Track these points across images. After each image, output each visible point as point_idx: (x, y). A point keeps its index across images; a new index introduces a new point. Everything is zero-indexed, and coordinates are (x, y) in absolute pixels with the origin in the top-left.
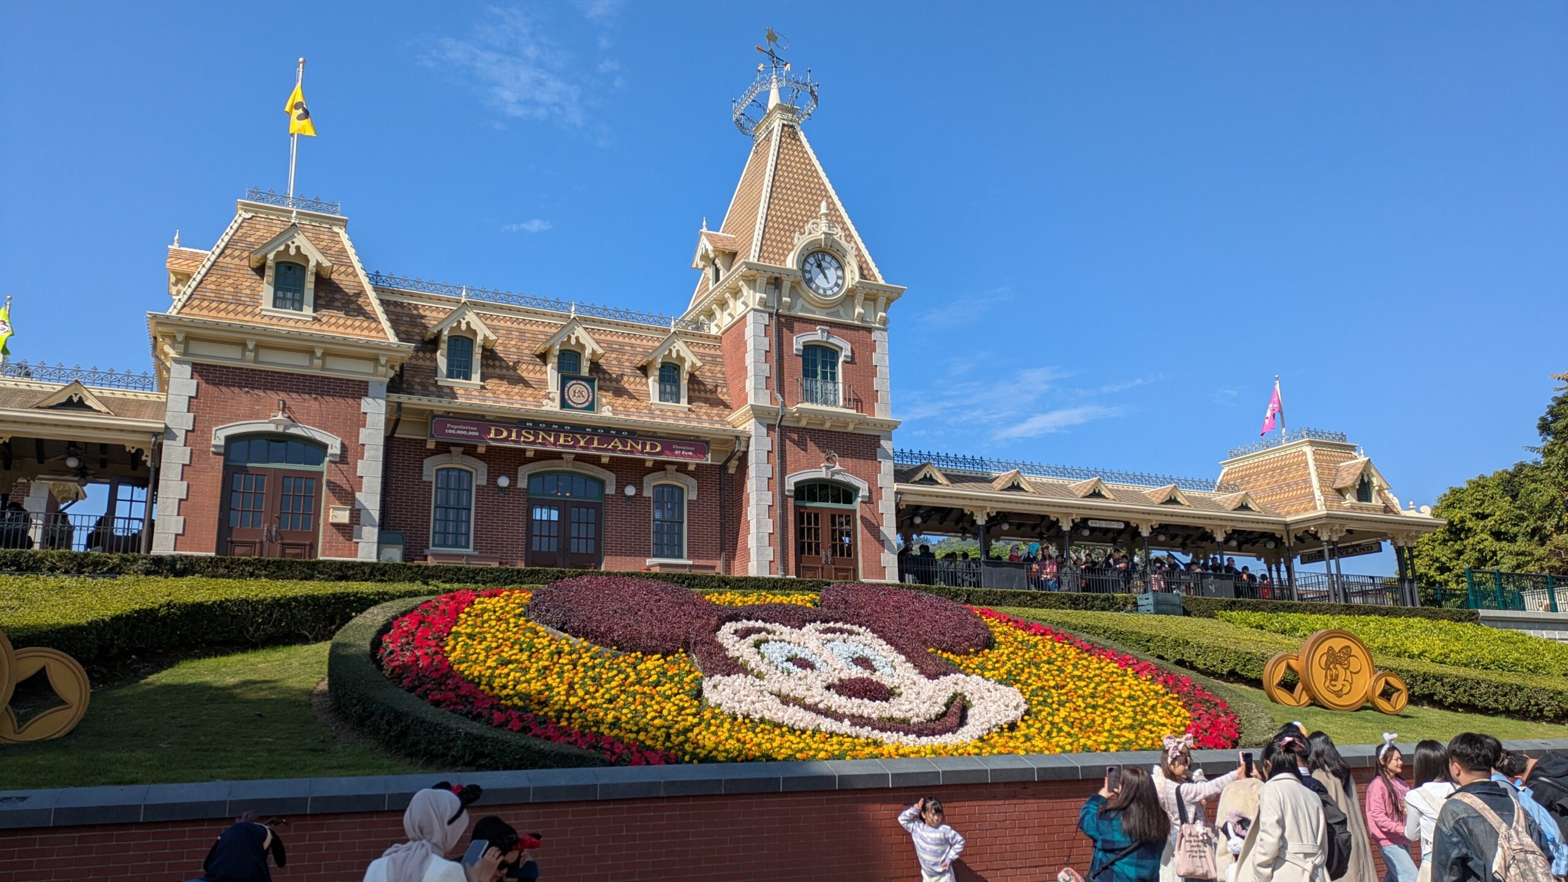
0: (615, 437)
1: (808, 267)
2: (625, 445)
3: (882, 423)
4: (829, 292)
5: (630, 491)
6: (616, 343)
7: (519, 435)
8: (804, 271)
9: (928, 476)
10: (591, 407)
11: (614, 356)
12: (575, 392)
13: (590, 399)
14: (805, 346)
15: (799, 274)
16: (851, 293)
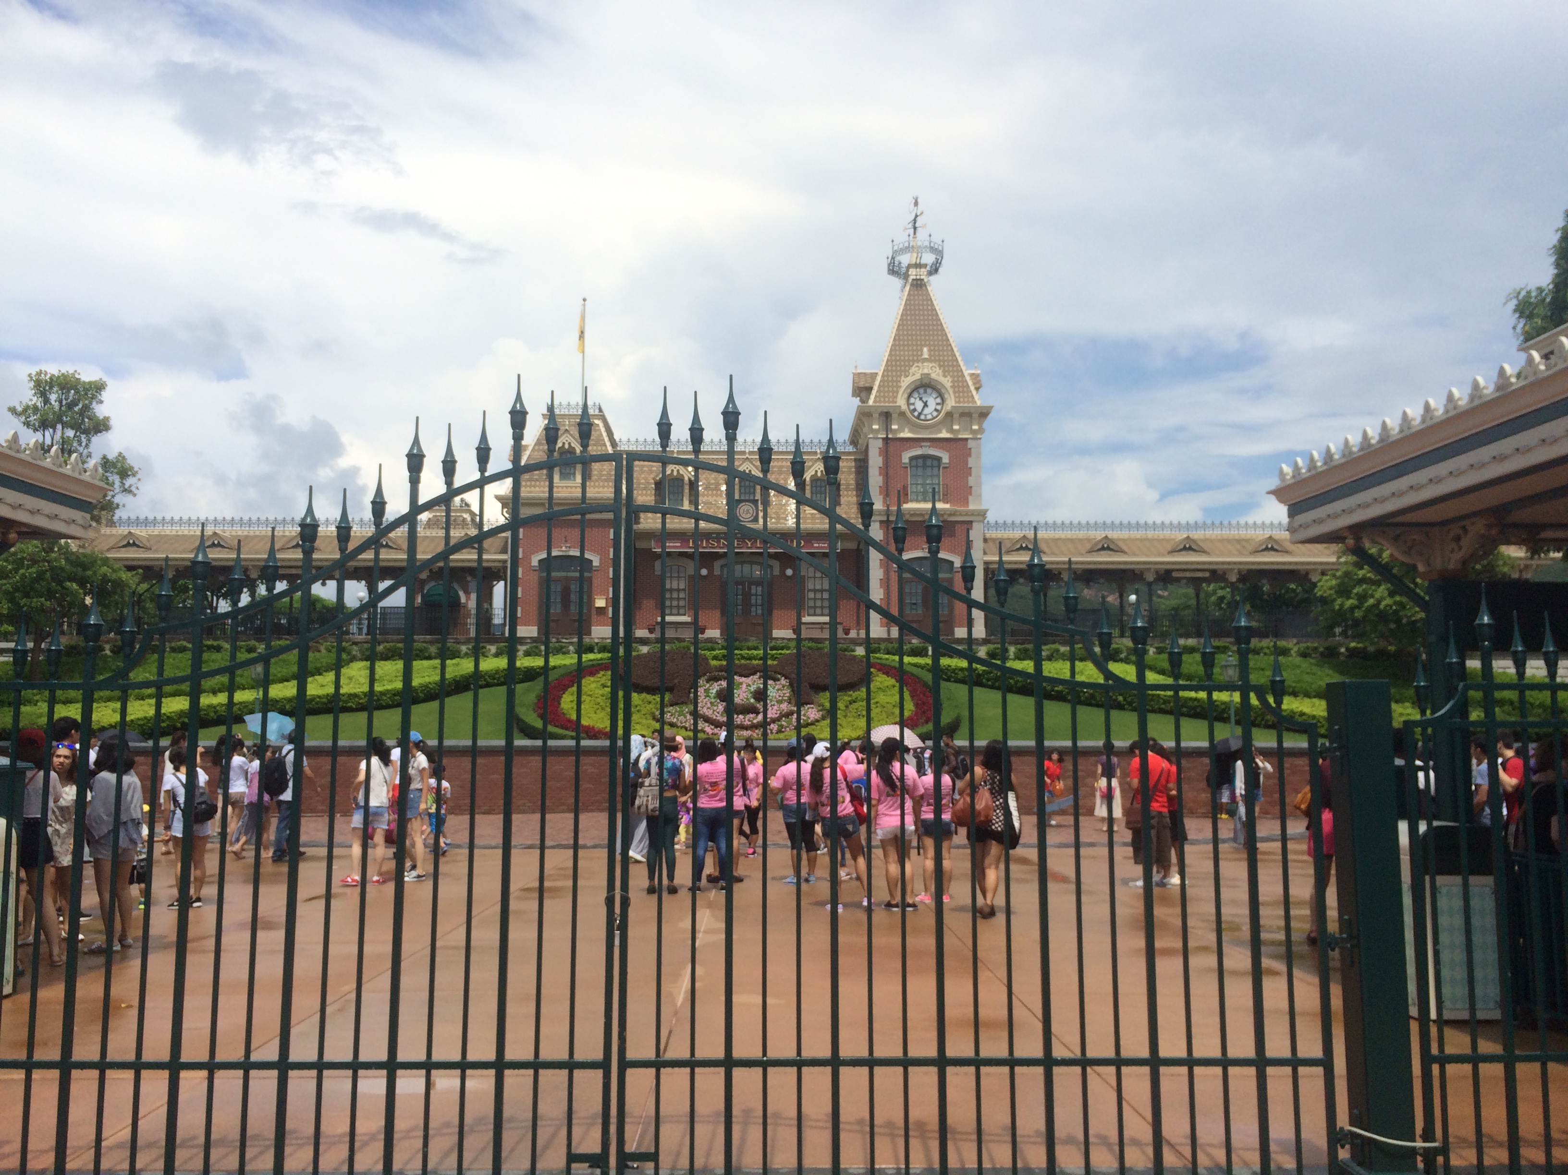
1: (912, 400)
3: (973, 513)
4: (929, 417)
5: (789, 572)
6: (785, 467)
7: (707, 542)
8: (909, 404)
9: (1024, 546)
10: (755, 520)
11: (782, 477)
12: (744, 510)
13: (754, 515)
14: (912, 459)
15: (904, 407)
16: (949, 415)
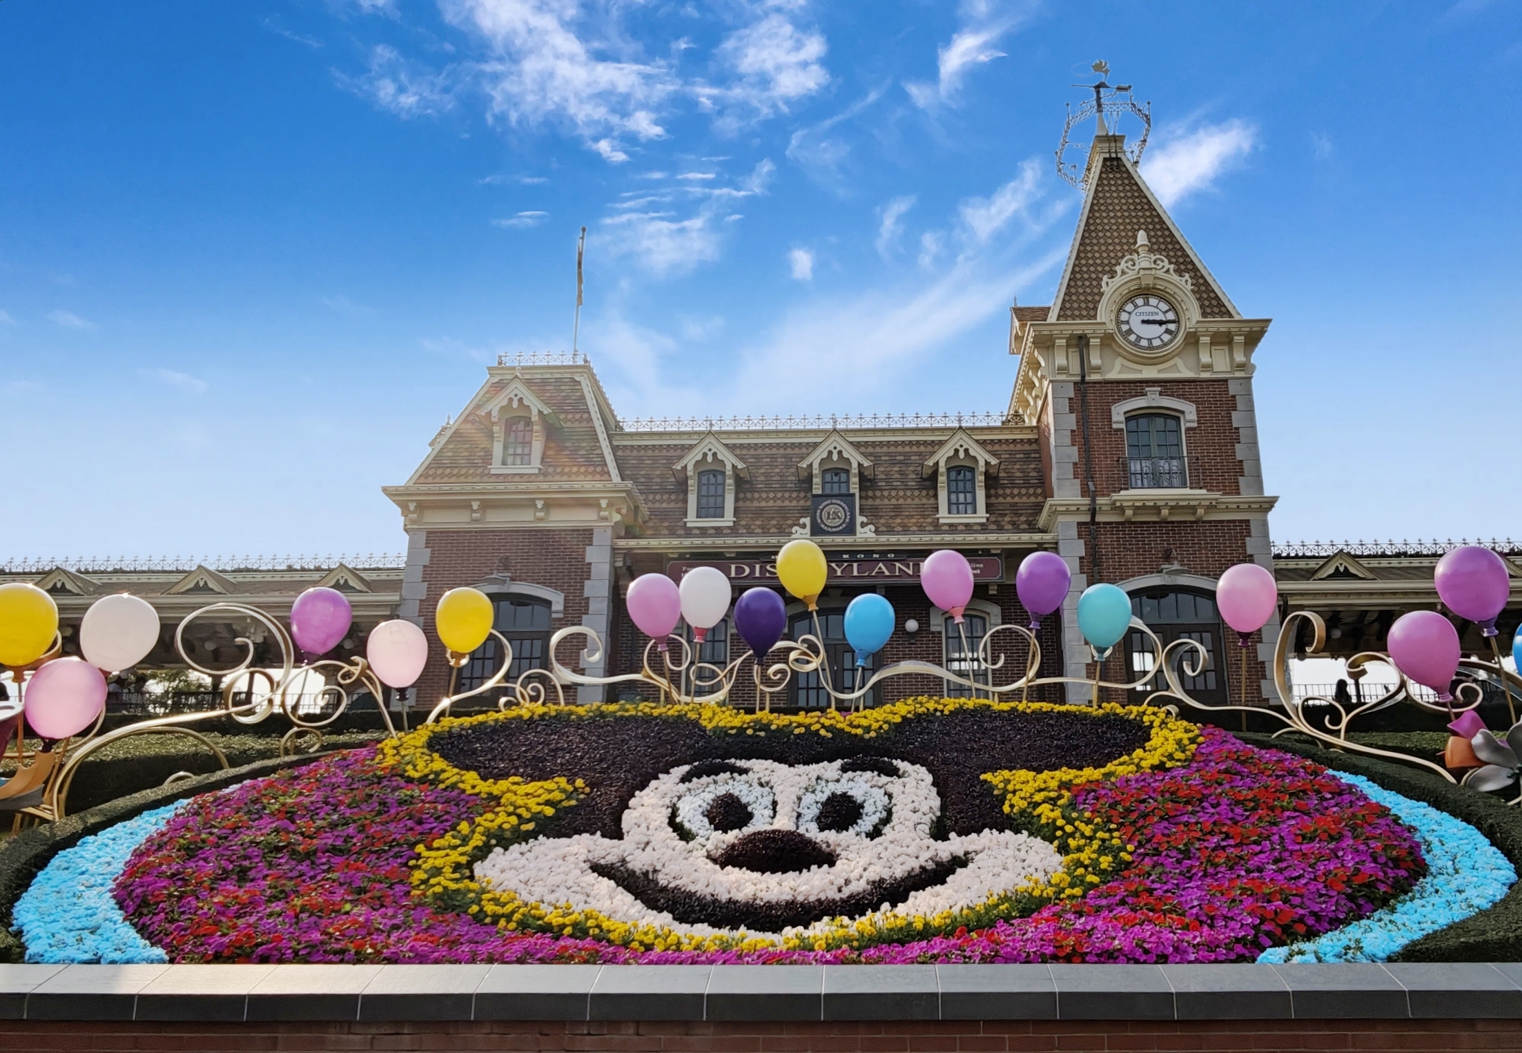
0: (878, 561)
1: (1124, 317)
2: (891, 568)
4: (1156, 343)
5: (912, 625)
6: (901, 454)
7: (763, 571)
8: (1119, 323)
9: (1342, 569)
10: (850, 529)
11: (897, 469)
12: (829, 513)
13: (847, 520)
14: (1131, 417)
15: (1111, 327)
16: (1192, 340)
